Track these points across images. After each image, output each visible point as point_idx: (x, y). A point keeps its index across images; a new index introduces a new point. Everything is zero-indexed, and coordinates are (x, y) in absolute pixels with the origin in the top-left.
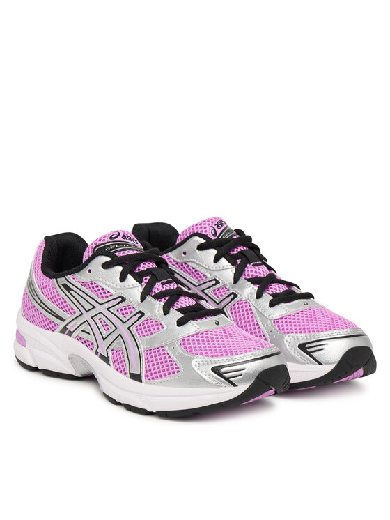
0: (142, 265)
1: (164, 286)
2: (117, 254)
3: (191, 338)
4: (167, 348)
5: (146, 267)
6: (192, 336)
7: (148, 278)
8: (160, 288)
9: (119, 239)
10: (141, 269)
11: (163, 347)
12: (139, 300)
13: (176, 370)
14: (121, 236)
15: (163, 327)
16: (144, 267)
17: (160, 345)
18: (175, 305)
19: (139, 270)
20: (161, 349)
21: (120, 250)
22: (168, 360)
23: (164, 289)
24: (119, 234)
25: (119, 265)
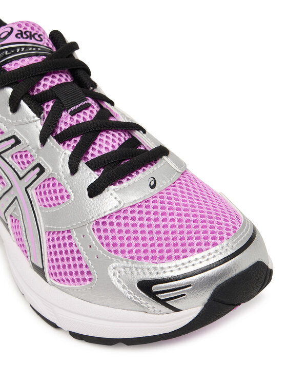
0: (42, 82)
1: (75, 117)
2: (7, 66)
3: (108, 221)
4: (74, 234)
5: (49, 84)
6: (111, 216)
7: (51, 104)
8: (69, 121)
9: (12, 39)
10: (41, 88)
11: (69, 231)
12: (39, 143)
13: (87, 277)
14: (15, 32)
15: (68, 196)
16: (46, 84)
17: (65, 228)
18: (91, 151)
19: (38, 90)
20: (66, 235)
21: (11, 60)
22: (76, 256)
23: (74, 123)
24: (12, 29)
25: (8, 86)
